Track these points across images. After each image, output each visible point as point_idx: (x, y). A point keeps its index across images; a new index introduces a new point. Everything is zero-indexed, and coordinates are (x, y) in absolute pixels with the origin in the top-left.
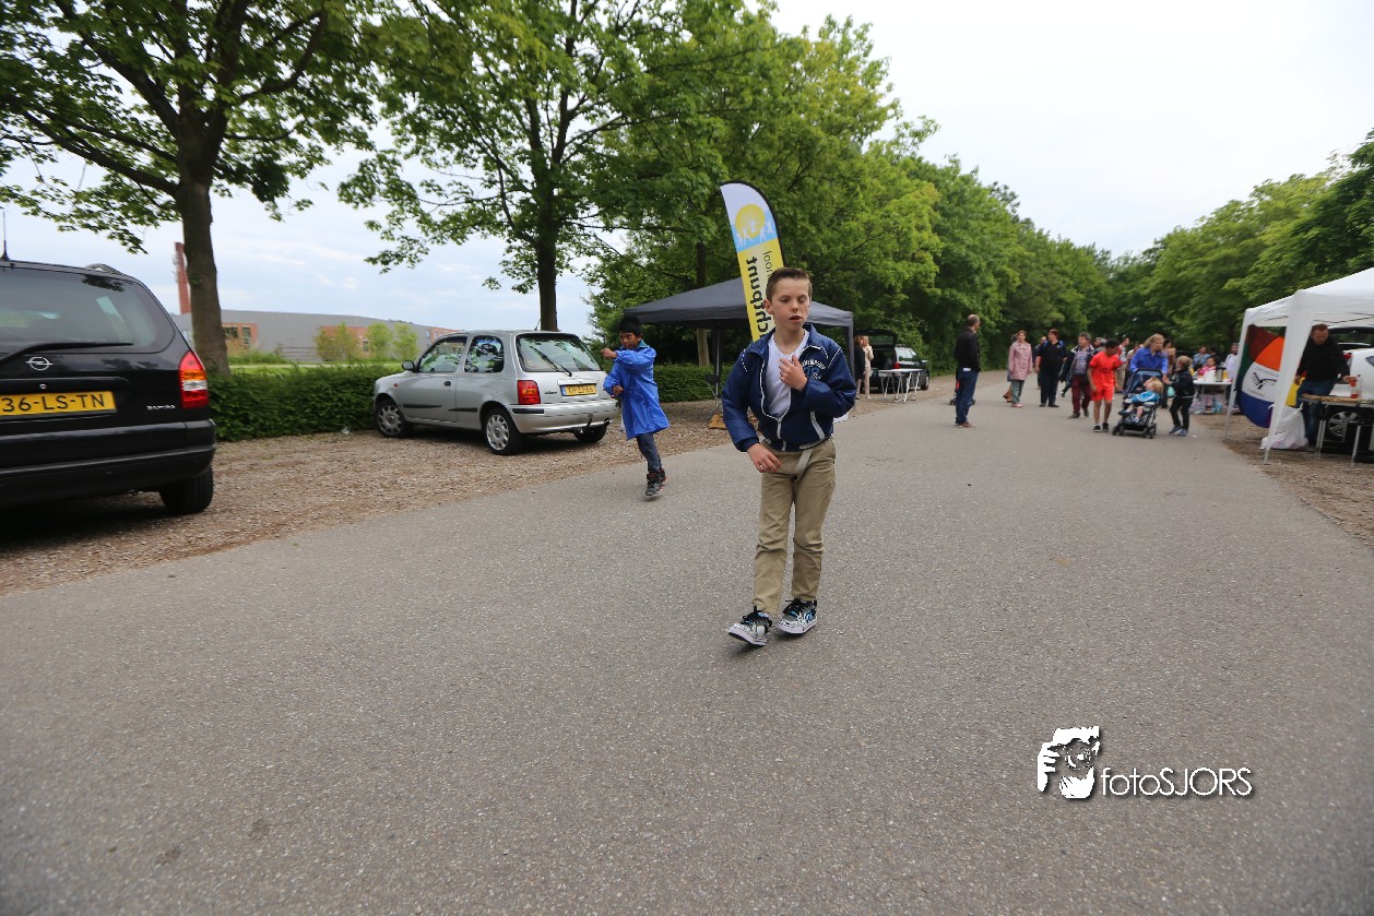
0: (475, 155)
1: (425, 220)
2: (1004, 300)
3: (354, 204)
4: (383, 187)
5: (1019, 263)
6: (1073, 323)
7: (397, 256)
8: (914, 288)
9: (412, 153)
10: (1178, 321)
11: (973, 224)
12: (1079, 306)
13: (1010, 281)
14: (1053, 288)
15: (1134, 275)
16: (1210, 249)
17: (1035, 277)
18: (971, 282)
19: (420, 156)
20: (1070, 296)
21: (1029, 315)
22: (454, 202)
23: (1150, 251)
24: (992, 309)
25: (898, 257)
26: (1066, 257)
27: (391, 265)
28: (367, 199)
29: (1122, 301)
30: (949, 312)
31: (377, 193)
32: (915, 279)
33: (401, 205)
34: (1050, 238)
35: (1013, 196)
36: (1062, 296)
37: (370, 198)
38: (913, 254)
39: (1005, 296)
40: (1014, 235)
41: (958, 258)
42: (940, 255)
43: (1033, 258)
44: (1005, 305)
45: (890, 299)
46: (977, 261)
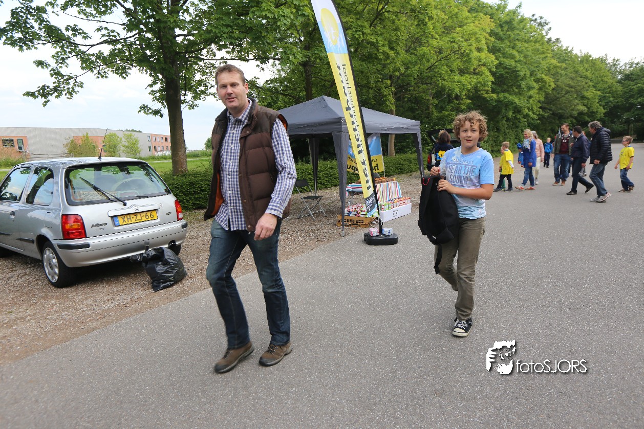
2: (542, 99)
5: (552, 71)
6: (593, 112)
8: (475, 95)
11: (519, 44)
12: (597, 100)
13: (547, 86)
14: (579, 88)
17: (564, 81)
18: (519, 87)
20: (591, 93)
21: (561, 109)
24: (535, 107)
26: (586, 66)
30: (504, 111)
34: (574, 52)
35: (547, 24)
36: (586, 94)
38: (474, 70)
39: (544, 96)
40: (549, 51)
41: (510, 69)
42: (494, 70)
43: (563, 67)
44: (543, 102)
45: (458, 104)
46: (523, 71)
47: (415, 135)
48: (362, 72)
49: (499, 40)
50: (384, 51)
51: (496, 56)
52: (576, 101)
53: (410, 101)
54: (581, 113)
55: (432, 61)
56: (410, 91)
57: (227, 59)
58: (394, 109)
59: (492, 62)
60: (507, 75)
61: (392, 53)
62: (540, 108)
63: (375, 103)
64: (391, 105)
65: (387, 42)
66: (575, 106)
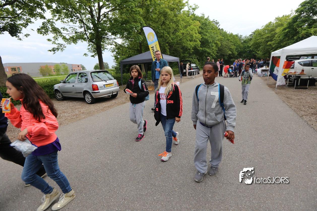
0: (76, 20)
1: (64, 38)
2: (217, 49)
3: (43, 34)
4: (51, 29)
5: (221, 40)
6: (234, 54)
7: (57, 49)
8: (195, 48)
9: (58, 19)
10: (258, 52)
11: (209, 31)
12: (235, 50)
13: (218, 45)
14: (229, 46)
15: (247, 41)
16: (264, 34)
17: (224, 43)
18: (209, 45)
19: (60, 20)
20: (233, 47)
21: (223, 53)
22: (72, 33)
23: (251, 35)
24: (215, 52)
25: (191, 41)
27: (56, 51)
28: (46, 33)
29: (245, 48)
30: (204, 54)
31: (49, 31)
32: (195, 47)
33: (56, 34)
34: (227, 33)
35: (218, 23)
36: (231, 47)
37: (47, 32)
38: (194, 40)
41: (206, 39)
42: (201, 40)
43: (223, 38)
45: (189, 51)
46: (210, 40)
49: (202, 29)
54: (230, 54)
55: (181, 37)
56: (174, 47)
59: (200, 37)
60: (205, 41)
66: (228, 52)
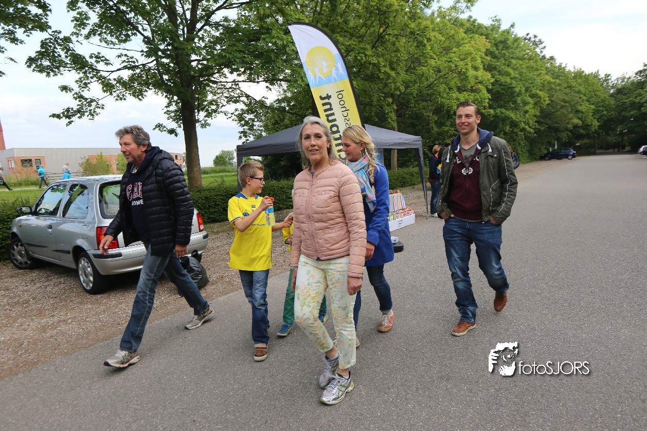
2: (538, 114)
5: (547, 87)
6: (587, 125)
11: (514, 62)
12: (591, 114)
13: (542, 101)
14: (573, 103)
17: (558, 96)
18: (515, 102)
20: (584, 107)
21: (556, 123)
24: (531, 121)
26: (579, 81)
30: (501, 125)
34: (567, 69)
35: (541, 42)
36: (580, 108)
38: (472, 87)
39: (539, 110)
40: (542, 68)
41: (505, 86)
42: (490, 87)
43: (557, 83)
44: (539, 117)
46: (518, 87)
47: (417, 150)
48: (365, 91)
49: (494, 58)
50: (385, 71)
51: (492, 75)
52: (572, 115)
53: (411, 117)
54: (576, 127)
55: (431, 80)
56: (411, 107)
57: (238, 81)
58: (395, 125)
59: (488, 80)
60: (503, 91)
61: (393, 74)
62: (536, 122)
63: (377, 120)
64: (392, 122)
65: (388, 64)
66: (570, 119)
